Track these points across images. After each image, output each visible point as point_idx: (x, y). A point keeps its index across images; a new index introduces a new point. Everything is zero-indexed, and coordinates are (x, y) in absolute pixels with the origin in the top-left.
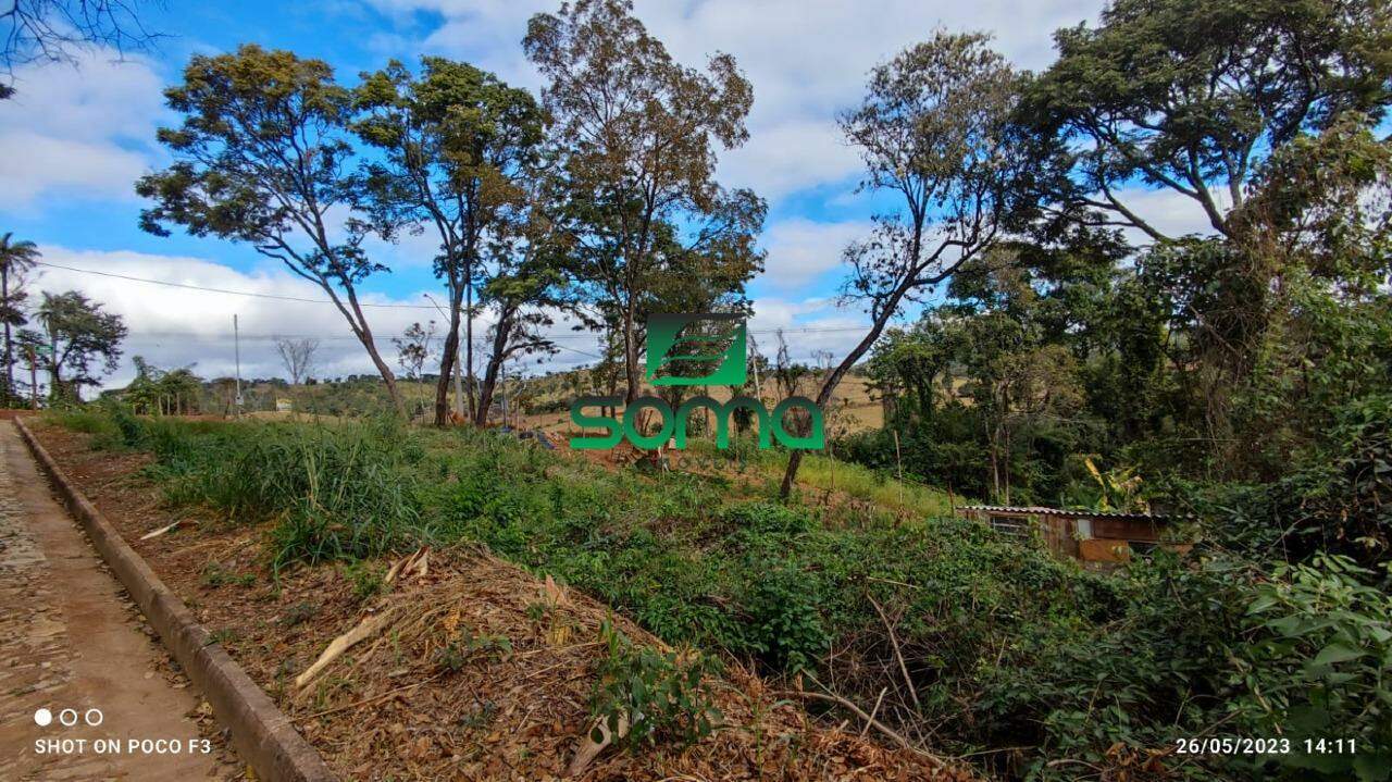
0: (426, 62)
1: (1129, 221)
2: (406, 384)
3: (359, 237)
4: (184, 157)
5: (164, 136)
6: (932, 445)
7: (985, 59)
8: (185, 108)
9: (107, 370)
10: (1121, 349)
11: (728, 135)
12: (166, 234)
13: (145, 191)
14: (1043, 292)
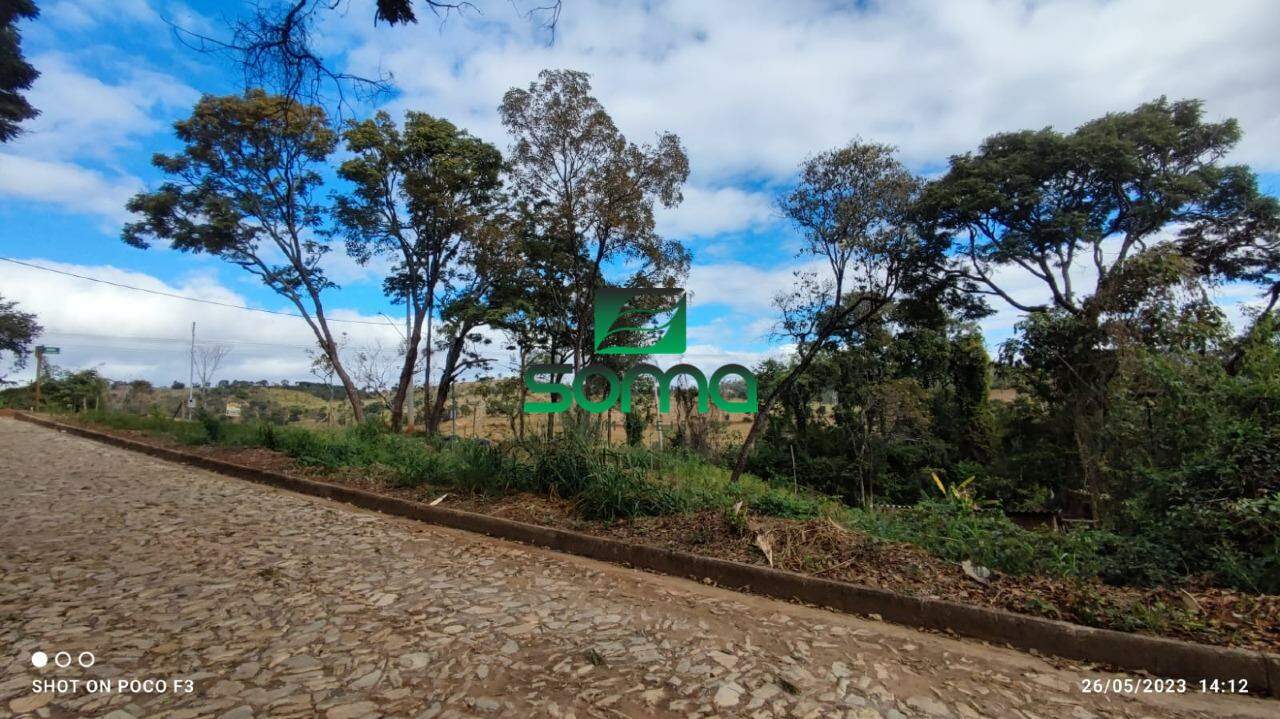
0: (410, 115)
1: (993, 291)
2: (280, 391)
3: (317, 257)
4: (177, 180)
5: (159, 161)
6: (810, 461)
7: (889, 164)
8: (188, 139)
9: (14, 368)
10: (955, 383)
11: (667, 197)
12: (145, 246)
13: (134, 207)
14: (894, 333)
